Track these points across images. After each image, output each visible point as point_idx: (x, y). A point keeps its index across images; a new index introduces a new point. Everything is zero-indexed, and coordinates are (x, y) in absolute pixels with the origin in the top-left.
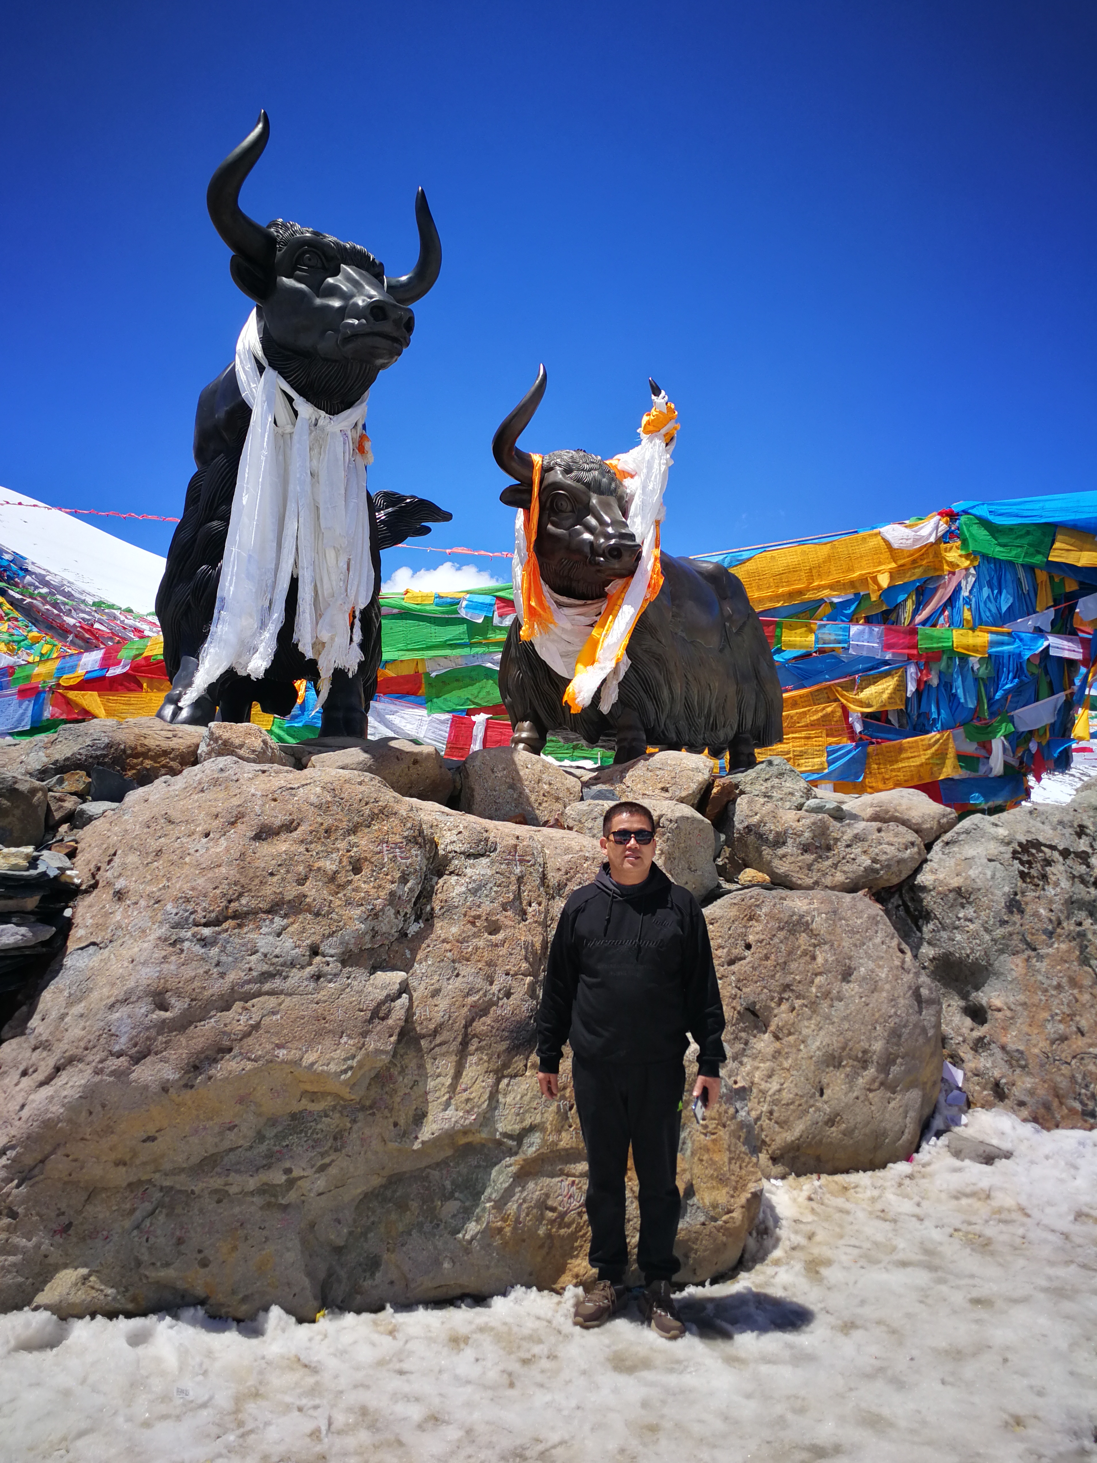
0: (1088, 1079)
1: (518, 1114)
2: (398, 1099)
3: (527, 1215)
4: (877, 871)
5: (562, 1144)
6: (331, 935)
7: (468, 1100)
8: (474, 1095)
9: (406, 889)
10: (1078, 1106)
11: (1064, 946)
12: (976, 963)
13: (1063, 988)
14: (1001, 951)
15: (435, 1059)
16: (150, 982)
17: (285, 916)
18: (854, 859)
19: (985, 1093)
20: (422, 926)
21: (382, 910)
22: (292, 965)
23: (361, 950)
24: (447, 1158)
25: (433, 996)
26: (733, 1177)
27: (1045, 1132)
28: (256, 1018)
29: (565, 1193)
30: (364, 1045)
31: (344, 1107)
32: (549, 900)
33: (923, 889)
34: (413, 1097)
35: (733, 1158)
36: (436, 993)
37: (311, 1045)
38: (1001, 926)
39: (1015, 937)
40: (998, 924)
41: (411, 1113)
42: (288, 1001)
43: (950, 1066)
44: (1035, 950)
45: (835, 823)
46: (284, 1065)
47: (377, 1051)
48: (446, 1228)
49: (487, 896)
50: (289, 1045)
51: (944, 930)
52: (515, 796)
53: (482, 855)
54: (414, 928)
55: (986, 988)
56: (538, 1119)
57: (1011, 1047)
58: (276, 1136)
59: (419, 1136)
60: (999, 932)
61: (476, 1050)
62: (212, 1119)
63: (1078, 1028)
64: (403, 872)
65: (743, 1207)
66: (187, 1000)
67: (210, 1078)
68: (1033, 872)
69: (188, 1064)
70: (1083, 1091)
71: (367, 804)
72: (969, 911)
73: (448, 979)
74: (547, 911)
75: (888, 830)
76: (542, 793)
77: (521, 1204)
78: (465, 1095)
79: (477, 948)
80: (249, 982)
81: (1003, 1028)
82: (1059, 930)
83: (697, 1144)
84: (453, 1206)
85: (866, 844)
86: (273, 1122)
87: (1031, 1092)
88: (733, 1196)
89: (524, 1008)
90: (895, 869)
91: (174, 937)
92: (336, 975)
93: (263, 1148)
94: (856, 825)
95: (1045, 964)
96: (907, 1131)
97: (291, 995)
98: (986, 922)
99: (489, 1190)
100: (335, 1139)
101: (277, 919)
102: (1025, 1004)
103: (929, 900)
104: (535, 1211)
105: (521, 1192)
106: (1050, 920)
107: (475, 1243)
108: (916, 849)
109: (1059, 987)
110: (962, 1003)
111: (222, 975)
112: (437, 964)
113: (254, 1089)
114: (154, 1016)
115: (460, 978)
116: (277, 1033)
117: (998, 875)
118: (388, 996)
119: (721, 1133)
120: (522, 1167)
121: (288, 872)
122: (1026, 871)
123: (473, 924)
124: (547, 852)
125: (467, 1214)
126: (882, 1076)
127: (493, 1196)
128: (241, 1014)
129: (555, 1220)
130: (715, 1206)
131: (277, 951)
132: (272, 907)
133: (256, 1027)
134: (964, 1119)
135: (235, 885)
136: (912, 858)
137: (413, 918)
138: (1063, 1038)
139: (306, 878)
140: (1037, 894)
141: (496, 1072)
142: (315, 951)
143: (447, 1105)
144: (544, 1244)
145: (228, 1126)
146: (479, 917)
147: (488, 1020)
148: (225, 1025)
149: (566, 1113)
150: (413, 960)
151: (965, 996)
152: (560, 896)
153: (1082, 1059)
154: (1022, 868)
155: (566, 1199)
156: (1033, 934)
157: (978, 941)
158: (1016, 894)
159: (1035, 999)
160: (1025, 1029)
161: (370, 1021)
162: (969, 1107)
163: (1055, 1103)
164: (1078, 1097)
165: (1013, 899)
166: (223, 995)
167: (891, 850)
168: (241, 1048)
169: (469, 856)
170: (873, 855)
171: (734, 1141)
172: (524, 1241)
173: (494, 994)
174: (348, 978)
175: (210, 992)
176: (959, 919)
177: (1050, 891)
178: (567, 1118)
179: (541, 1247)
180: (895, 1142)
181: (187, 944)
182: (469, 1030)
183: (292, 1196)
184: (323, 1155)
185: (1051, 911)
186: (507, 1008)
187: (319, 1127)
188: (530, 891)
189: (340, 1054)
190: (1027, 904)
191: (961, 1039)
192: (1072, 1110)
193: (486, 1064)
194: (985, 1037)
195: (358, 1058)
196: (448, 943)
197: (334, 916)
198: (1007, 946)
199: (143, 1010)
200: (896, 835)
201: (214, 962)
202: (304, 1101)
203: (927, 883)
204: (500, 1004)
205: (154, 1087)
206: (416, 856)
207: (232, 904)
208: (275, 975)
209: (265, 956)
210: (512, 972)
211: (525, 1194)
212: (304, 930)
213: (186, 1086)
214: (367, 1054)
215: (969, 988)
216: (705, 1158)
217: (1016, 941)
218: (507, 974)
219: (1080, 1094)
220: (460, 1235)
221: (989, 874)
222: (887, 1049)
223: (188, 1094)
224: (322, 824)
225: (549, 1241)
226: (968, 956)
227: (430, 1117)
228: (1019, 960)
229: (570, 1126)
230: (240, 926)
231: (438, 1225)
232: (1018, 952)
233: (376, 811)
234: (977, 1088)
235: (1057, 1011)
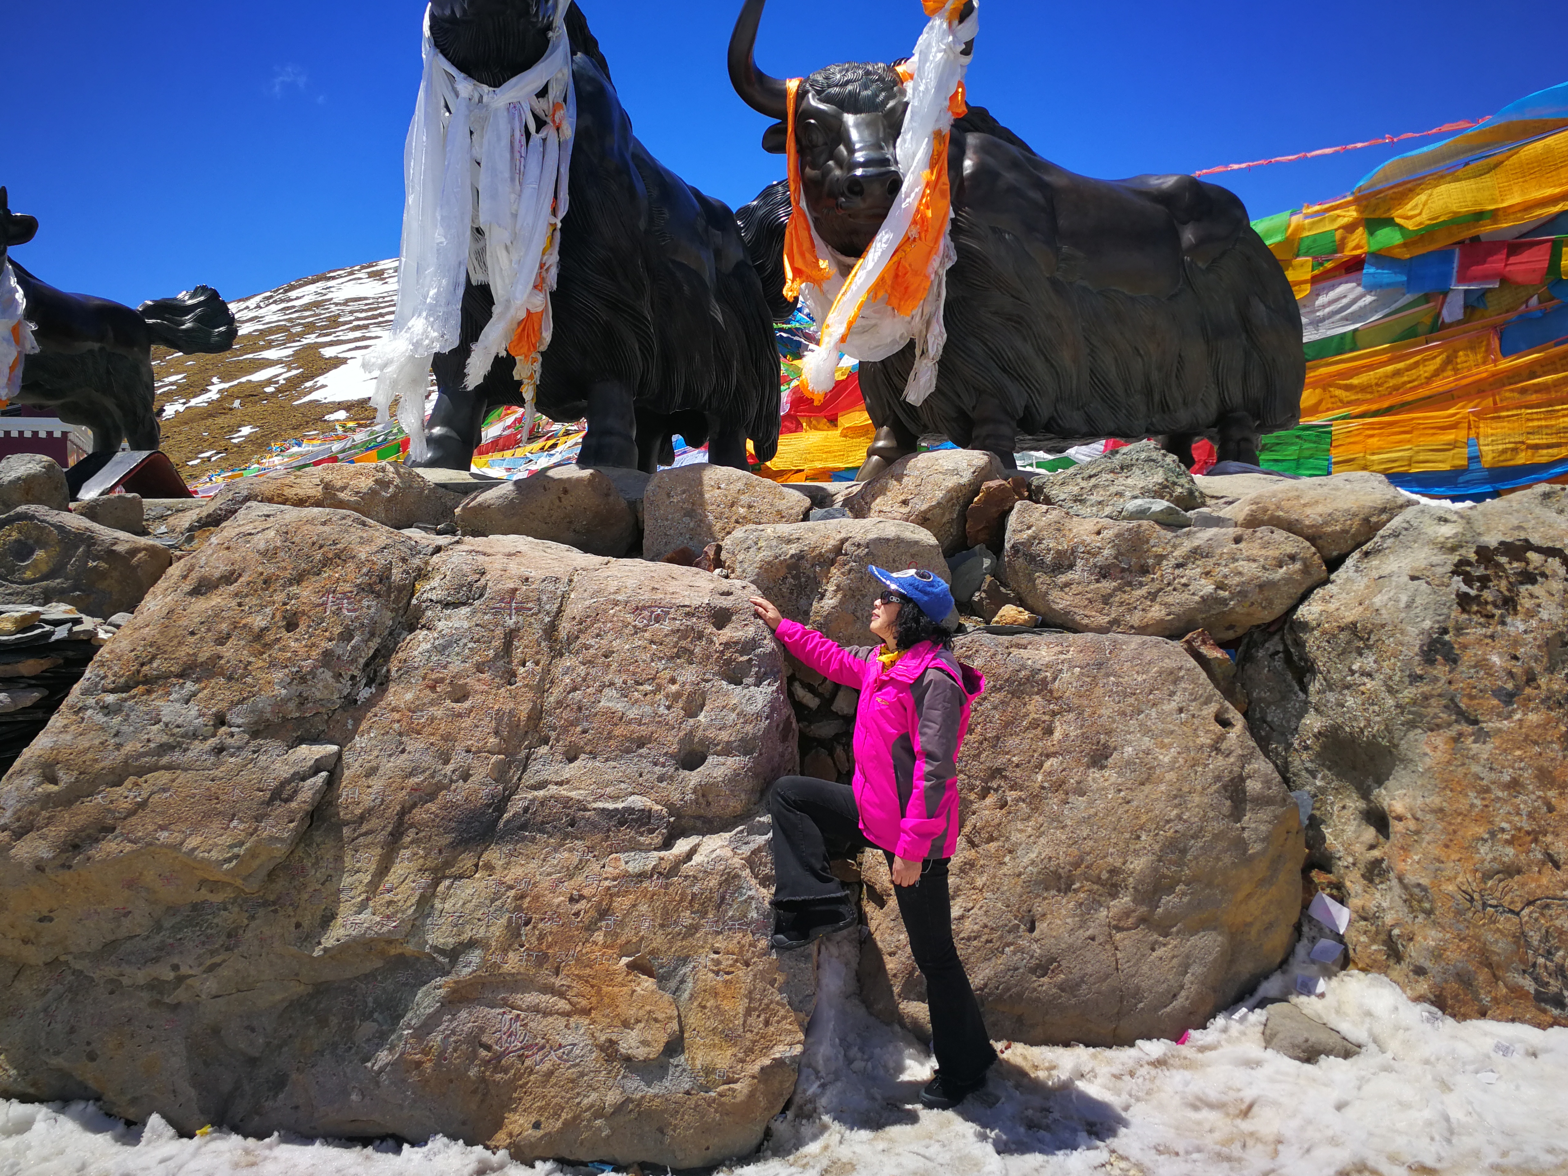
0: (1554, 942)
1: (456, 925)
2: (306, 896)
3: (455, 1050)
4: (1224, 602)
5: (506, 968)
6: (241, 702)
7: (390, 903)
8: (399, 897)
9: (349, 648)
10: (1529, 985)
11: (1533, 718)
12: (1372, 743)
13: (1523, 786)
14: (1412, 725)
15: (356, 851)
16: (41, 752)
17: (197, 680)
18: (1185, 585)
19: (1374, 947)
20: (374, 690)
21: (313, 673)
22: (195, 736)
23: (285, 719)
24: (377, 969)
25: (368, 776)
26: (748, 1035)
27: (1450, 1021)
28: (145, 795)
29: (505, 1029)
30: (256, 830)
31: (245, 901)
32: (553, 658)
33: (1305, 626)
34: (324, 895)
35: (755, 1009)
36: (372, 772)
37: (195, 828)
38: (1411, 684)
39: (1433, 701)
40: (1407, 680)
41: (319, 913)
42: (183, 777)
43: (1329, 901)
44: (1476, 722)
45: (1163, 532)
46: (165, 850)
47: (272, 839)
48: (357, 1053)
49: (458, 654)
50: (173, 827)
51: (1331, 690)
52: (692, 525)
53: (464, 604)
54: (364, 693)
55: (1391, 783)
56: (482, 933)
57: (1411, 879)
58: (172, 927)
59: (323, 941)
60: (1408, 693)
61: (412, 842)
62: (101, 903)
63: (1549, 855)
64: (347, 627)
65: (754, 1077)
66: (75, 773)
67: (89, 859)
68: (1487, 595)
69: (64, 843)
70: (1541, 960)
71: (321, 547)
72: (1368, 661)
73: (390, 756)
74: (547, 671)
75: (1252, 539)
76: (734, 518)
77: (449, 1036)
78: (387, 897)
79: (432, 719)
80: (145, 754)
81: (1402, 848)
82: (1528, 691)
83: (700, 984)
84: (368, 1028)
85: (1211, 561)
86: (172, 910)
87: (1437, 954)
88: (742, 1061)
89: (482, 793)
90: (1255, 596)
91: (80, 704)
92: (239, 748)
93: (158, 939)
94: (1199, 535)
95: (1489, 746)
96: (1183, 993)
97: (185, 770)
98: (1390, 678)
99: (410, 1015)
100: (229, 936)
101: (189, 684)
102: (1441, 810)
103: (1312, 642)
104: (464, 1047)
105: (451, 1021)
106: (1511, 674)
107: (384, 1076)
108: (1298, 566)
109: (1515, 785)
110: (1362, 805)
111: (118, 747)
112: (380, 737)
113: (141, 874)
114: (40, 790)
115: (405, 756)
116: (163, 813)
117: (1419, 601)
118: (295, 774)
119: (740, 973)
120: (454, 991)
121: (209, 630)
122: (1473, 593)
123: (433, 688)
124: (572, 596)
125: (381, 1039)
126: (1143, 909)
127: (413, 1022)
128: (130, 790)
129: (489, 1061)
130: (708, 1071)
131: (180, 721)
132: (184, 670)
133: (143, 805)
134: (1322, 985)
135: (151, 646)
136: (1288, 580)
137: (364, 681)
138: (1511, 871)
139: (229, 636)
140: (1489, 631)
141: (434, 870)
142: (221, 720)
143: (362, 907)
144: (477, 1088)
145: (122, 911)
146: (442, 680)
147: (432, 807)
148: (112, 802)
149: (519, 929)
150: (355, 731)
151: (1365, 795)
152: (570, 652)
153: (1547, 906)
154: (1465, 588)
155: (505, 1037)
156: (1471, 697)
157: (1376, 708)
158: (1445, 631)
159: (1463, 804)
160: (1436, 851)
161: (270, 802)
162: (1344, 967)
163: (1483, 976)
164: (1530, 970)
165: (1436, 641)
166: (114, 768)
167: (1249, 569)
168: (123, 828)
169: (447, 605)
170: (1219, 578)
171: (760, 985)
172: (451, 1081)
173: (445, 775)
174: (254, 752)
175: (102, 764)
176: (1353, 672)
177: (1517, 625)
178: (520, 935)
179: (475, 1092)
180: (1156, 1009)
181: (89, 712)
182: (407, 817)
183: (181, 995)
184: (213, 953)
185: (1515, 658)
186: (459, 793)
187: (215, 921)
188: (526, 647)
189: (226, 839)
190: (1465, 647)
191: (1351, 860)
192: (1517, 992)
193: (421, 861)
194: (1383, 860)
195: (248, 845)
196: (398, 711)
197: (249, 680)
198: (1421, 716)
199: (30, 783)
200: (1265, 545)
201: (114, 731)
202: (203, 891)
203: (1309, 618)
204: (453, 787)
205: (28, 866)
206: (369, 607)
207: (145, 668)
208: (175, 747)
209: (167, 725)
210: (473, 749)
211: (455, 1024)
212: (213, 696)
213: (63, 866)
214: (259, 842)
215: (1370, 781)
216: (708, 1005)
217: (1435, 708)
218: (468, 751)
219: (1534, 965)
220: (369, 1064)
221: (1404, 598)
222: (1156, 870)
223: (65, 876)
224: (262, 574)
225: (483, 1086)
226: (1362, 731)
227: (339, 921)
228: (1440, 740)
229: (522, 946)
230: (149, 692)
231: (350, 1048)
232: (1439, 727)
233: (330, 555)
234: (1363, 939)
235: (1504, 825)
